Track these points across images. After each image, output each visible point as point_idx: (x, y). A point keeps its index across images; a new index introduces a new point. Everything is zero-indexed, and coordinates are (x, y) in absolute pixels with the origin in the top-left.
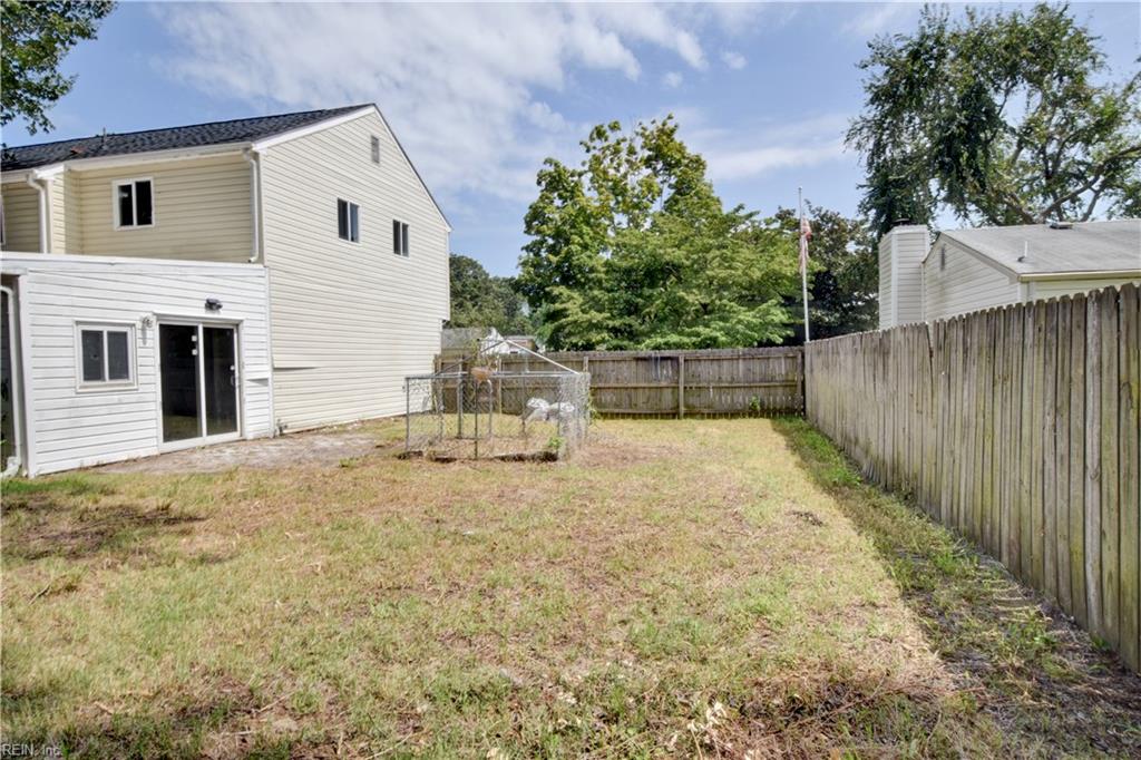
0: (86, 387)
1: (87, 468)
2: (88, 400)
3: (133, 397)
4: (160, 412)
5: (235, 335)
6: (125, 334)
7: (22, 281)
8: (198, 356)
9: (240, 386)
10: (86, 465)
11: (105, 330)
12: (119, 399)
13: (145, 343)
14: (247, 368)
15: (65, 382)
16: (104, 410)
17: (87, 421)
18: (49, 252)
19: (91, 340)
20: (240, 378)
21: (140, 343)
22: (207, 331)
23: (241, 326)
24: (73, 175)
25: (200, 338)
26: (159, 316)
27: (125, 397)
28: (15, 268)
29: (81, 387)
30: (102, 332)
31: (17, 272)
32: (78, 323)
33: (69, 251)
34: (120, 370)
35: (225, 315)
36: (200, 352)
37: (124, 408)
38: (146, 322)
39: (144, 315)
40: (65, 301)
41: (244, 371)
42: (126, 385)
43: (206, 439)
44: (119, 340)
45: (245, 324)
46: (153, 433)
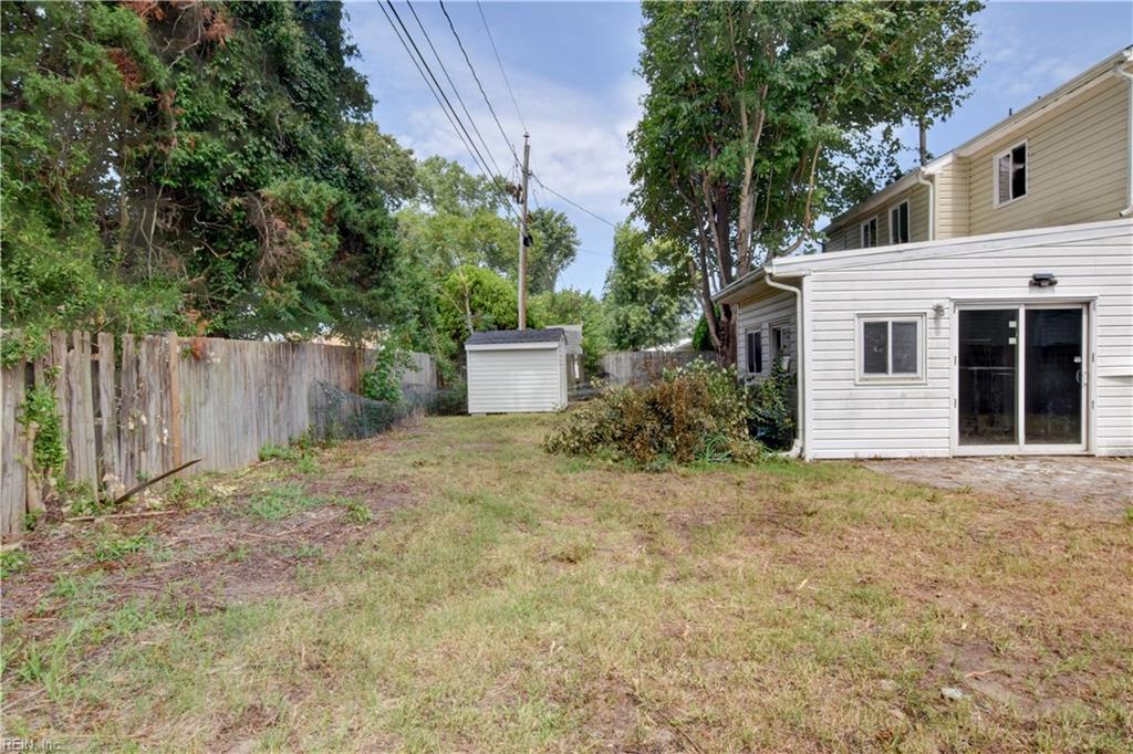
0: (867, 380)
1: (862, 460)
2: (868, 392)
3: (921, 392)
4: (956, 410)
5: (1084, 317)
6: (915, 324)
7: (806, 282)
8: (1017, 345)
9: (1087, 385)
10: (861, 456)
11: (890, 320)
12: (903, 394)
13: (938, 333)
14: (1098, 362)
15: (843, 374)
16: (886, 403)
17: (864, 414)
18: (934, 239)
19: (875, 333)
20: (1088, 373)
21: (931, 333)
22: (1031, 315)
23: (1092, 306)
24: (961, 162)
25: (1021, 325)
26: (957, 302)
27: (909, 392)
28: (801, 270)
29: (861, 380)
30: (886, 323)
31: (803, 273)
32: (859, 316)
33: (956, 234)
34: (906, 363)
35: (1064, 292)
36: (1021, 342)
37: (908, 403)
38: (939, 310)
39: (936, 302)
40: (848, 295)
41: (1092, 365)
42: (913, 379)
43: (1022, 447)
44: (906, 331)
45: (1098, 302)
46: (946, 432)
